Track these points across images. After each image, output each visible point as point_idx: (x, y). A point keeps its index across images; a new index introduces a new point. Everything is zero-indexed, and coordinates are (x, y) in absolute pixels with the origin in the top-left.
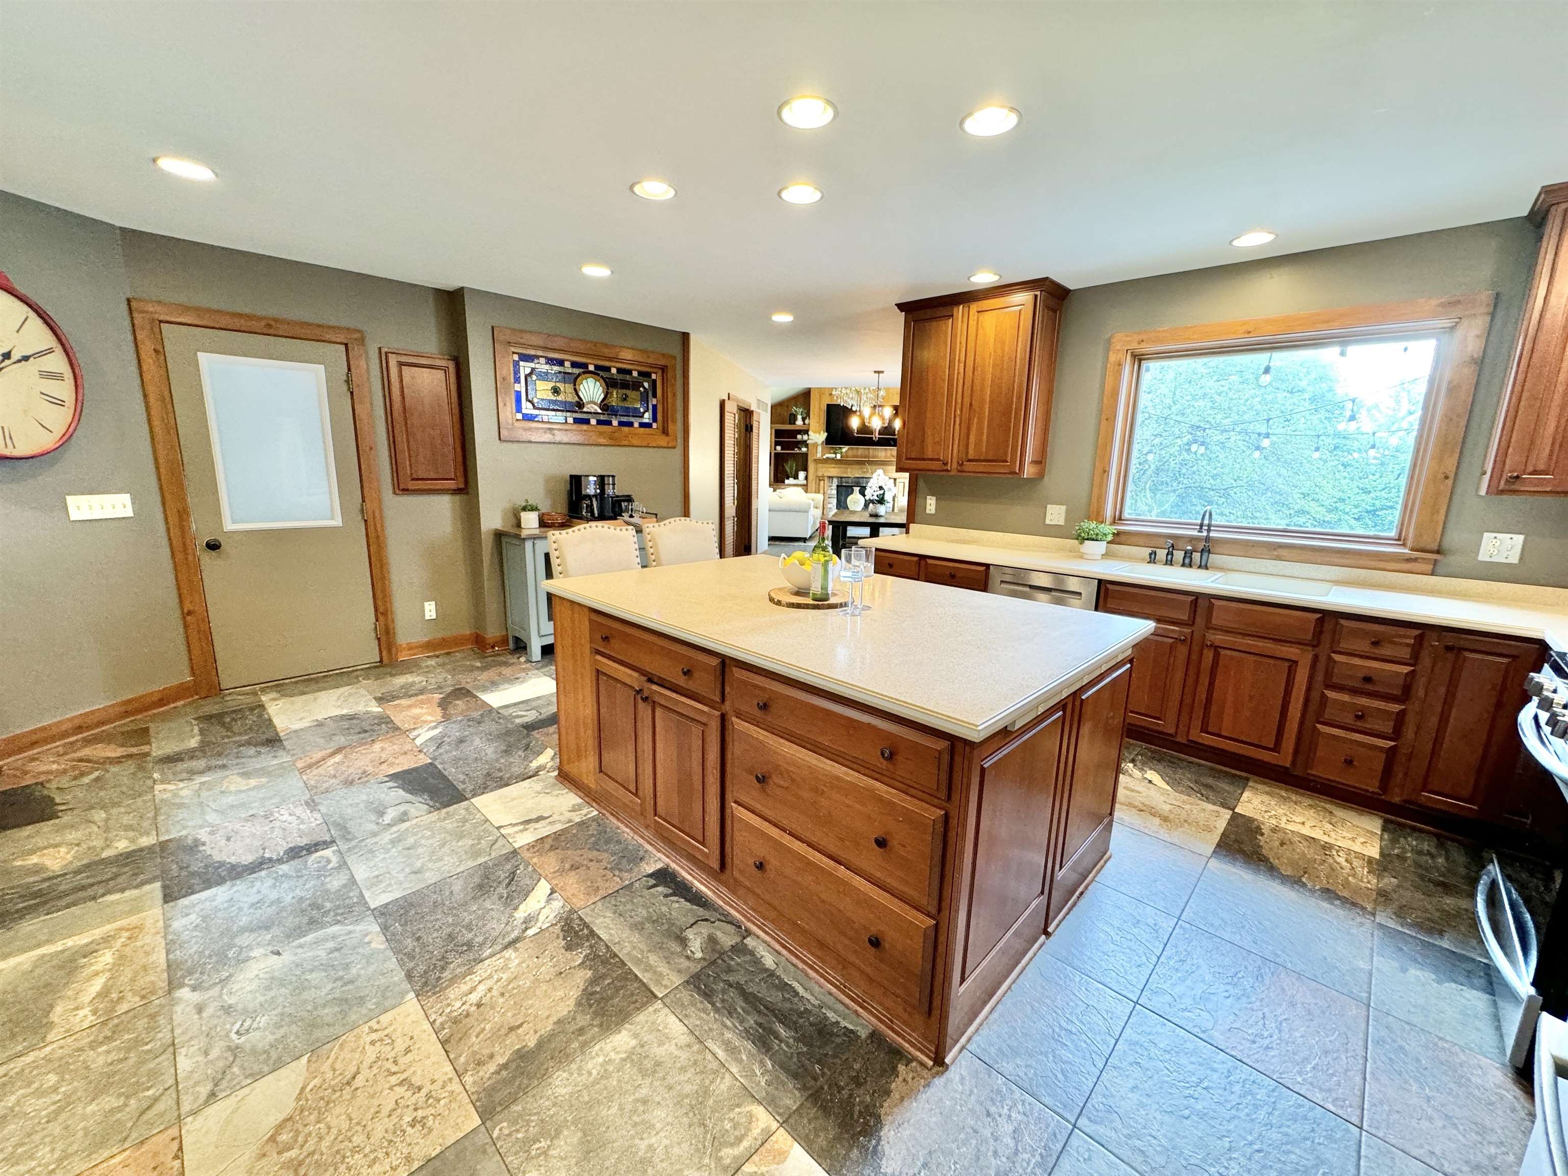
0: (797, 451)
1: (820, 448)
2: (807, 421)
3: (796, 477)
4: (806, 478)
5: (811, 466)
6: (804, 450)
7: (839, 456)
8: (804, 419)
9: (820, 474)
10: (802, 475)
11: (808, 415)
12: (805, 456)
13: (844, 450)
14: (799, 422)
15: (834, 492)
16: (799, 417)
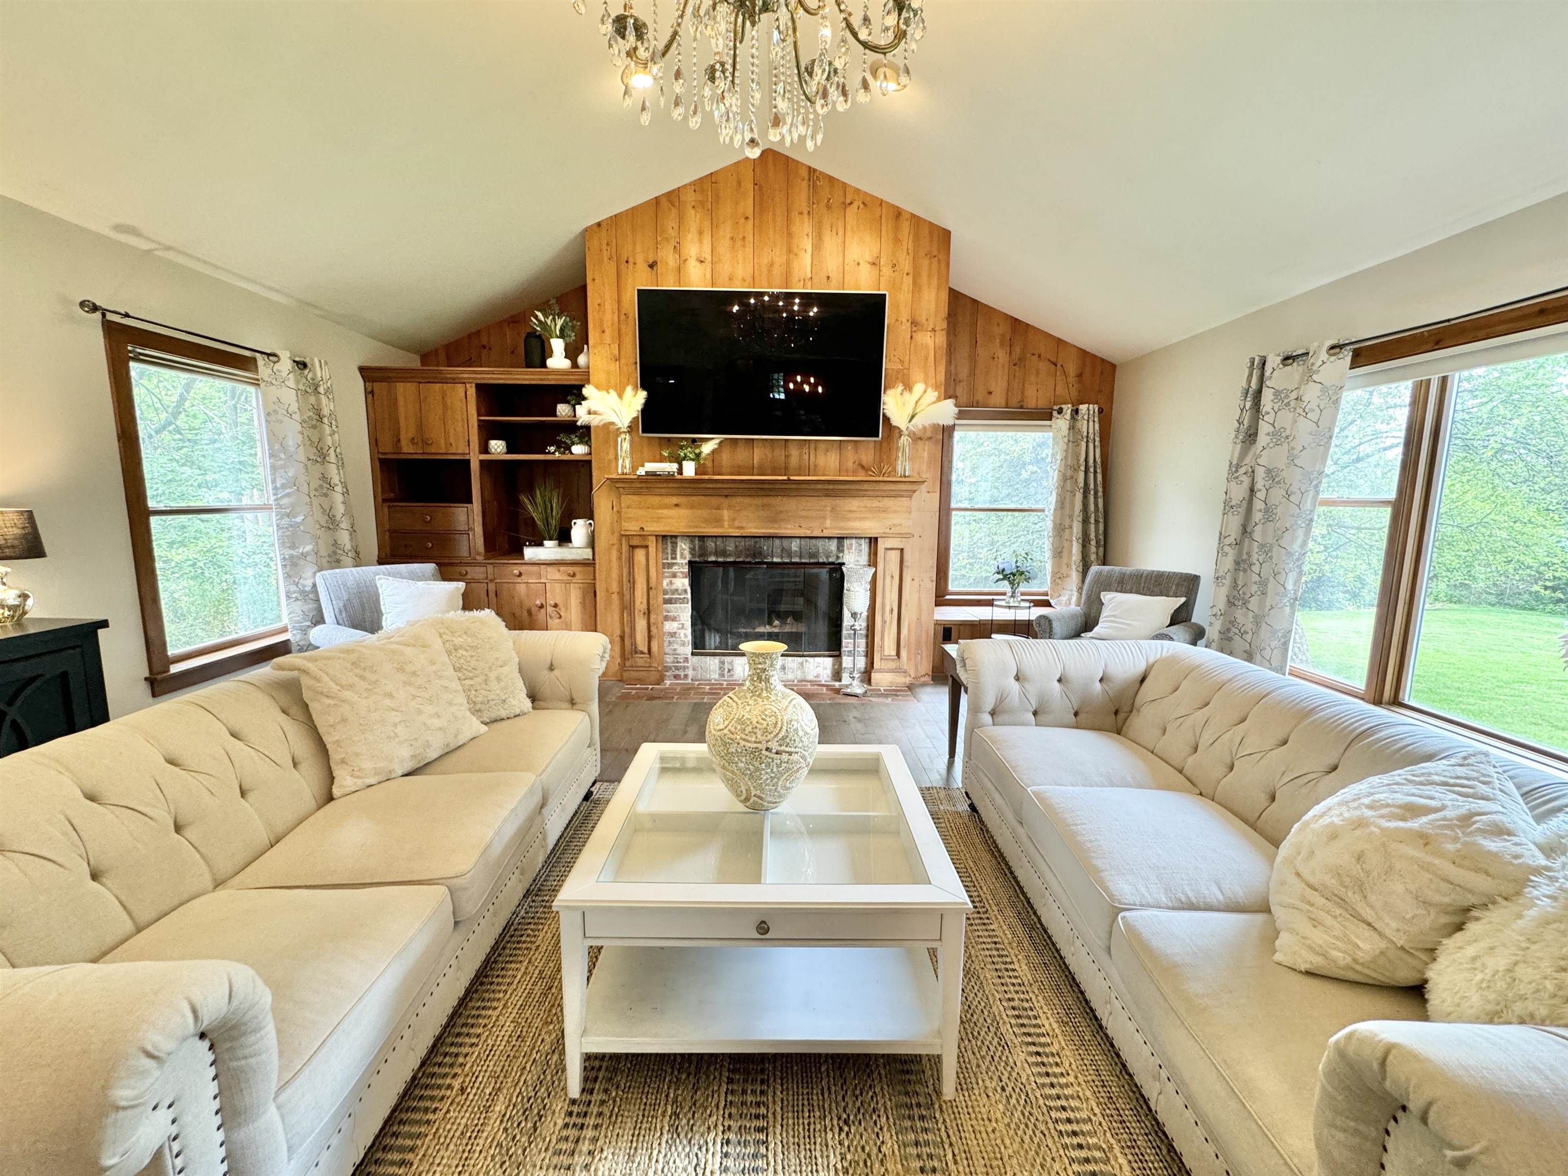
0: (554, 454)
1: (624, 444)
2: (582, 360)
3: (564, 538)
4: (592, 543)
5: (602, 502)
6: (579, 450)
7: (689, 469)
8: (572, 353)
9: (632, 527)
10: (579, 530)
11: (583, 339)
12: (585, 465)
13: (707, 448)
14: (558, 361)
15: (683, 583)
16: (558, 345)
